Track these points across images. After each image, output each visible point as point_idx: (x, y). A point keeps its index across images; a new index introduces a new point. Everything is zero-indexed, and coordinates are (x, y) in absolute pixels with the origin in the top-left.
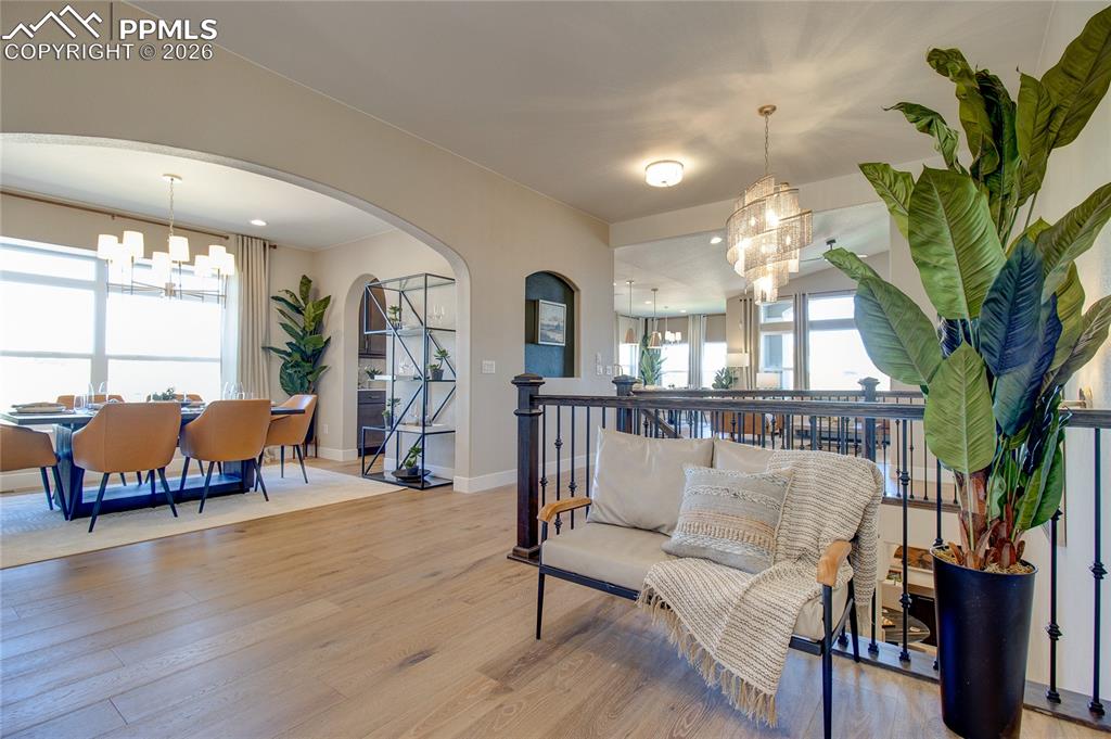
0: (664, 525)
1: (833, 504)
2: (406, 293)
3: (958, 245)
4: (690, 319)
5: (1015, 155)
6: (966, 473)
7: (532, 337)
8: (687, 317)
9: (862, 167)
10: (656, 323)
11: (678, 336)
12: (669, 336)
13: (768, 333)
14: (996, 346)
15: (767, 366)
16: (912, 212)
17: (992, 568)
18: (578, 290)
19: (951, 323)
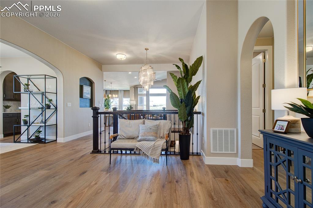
0: (135, 137)
1: (165, 128)
2: (31, 79)
3: (183, 88)
4: (119, 91)
5: (189, 76)
6: (183, 121)
7: (81, 96)
8: (118, 91)
9: (170, 73)
10: (109, 92)
11: (117, 96)
12: (114, 96)
13: (140, 96)
14: (187, 103)
15: (139, 104)
16: (177, 83)
17: (186, 134)
18: (94, 83)
19: (181, 99)
